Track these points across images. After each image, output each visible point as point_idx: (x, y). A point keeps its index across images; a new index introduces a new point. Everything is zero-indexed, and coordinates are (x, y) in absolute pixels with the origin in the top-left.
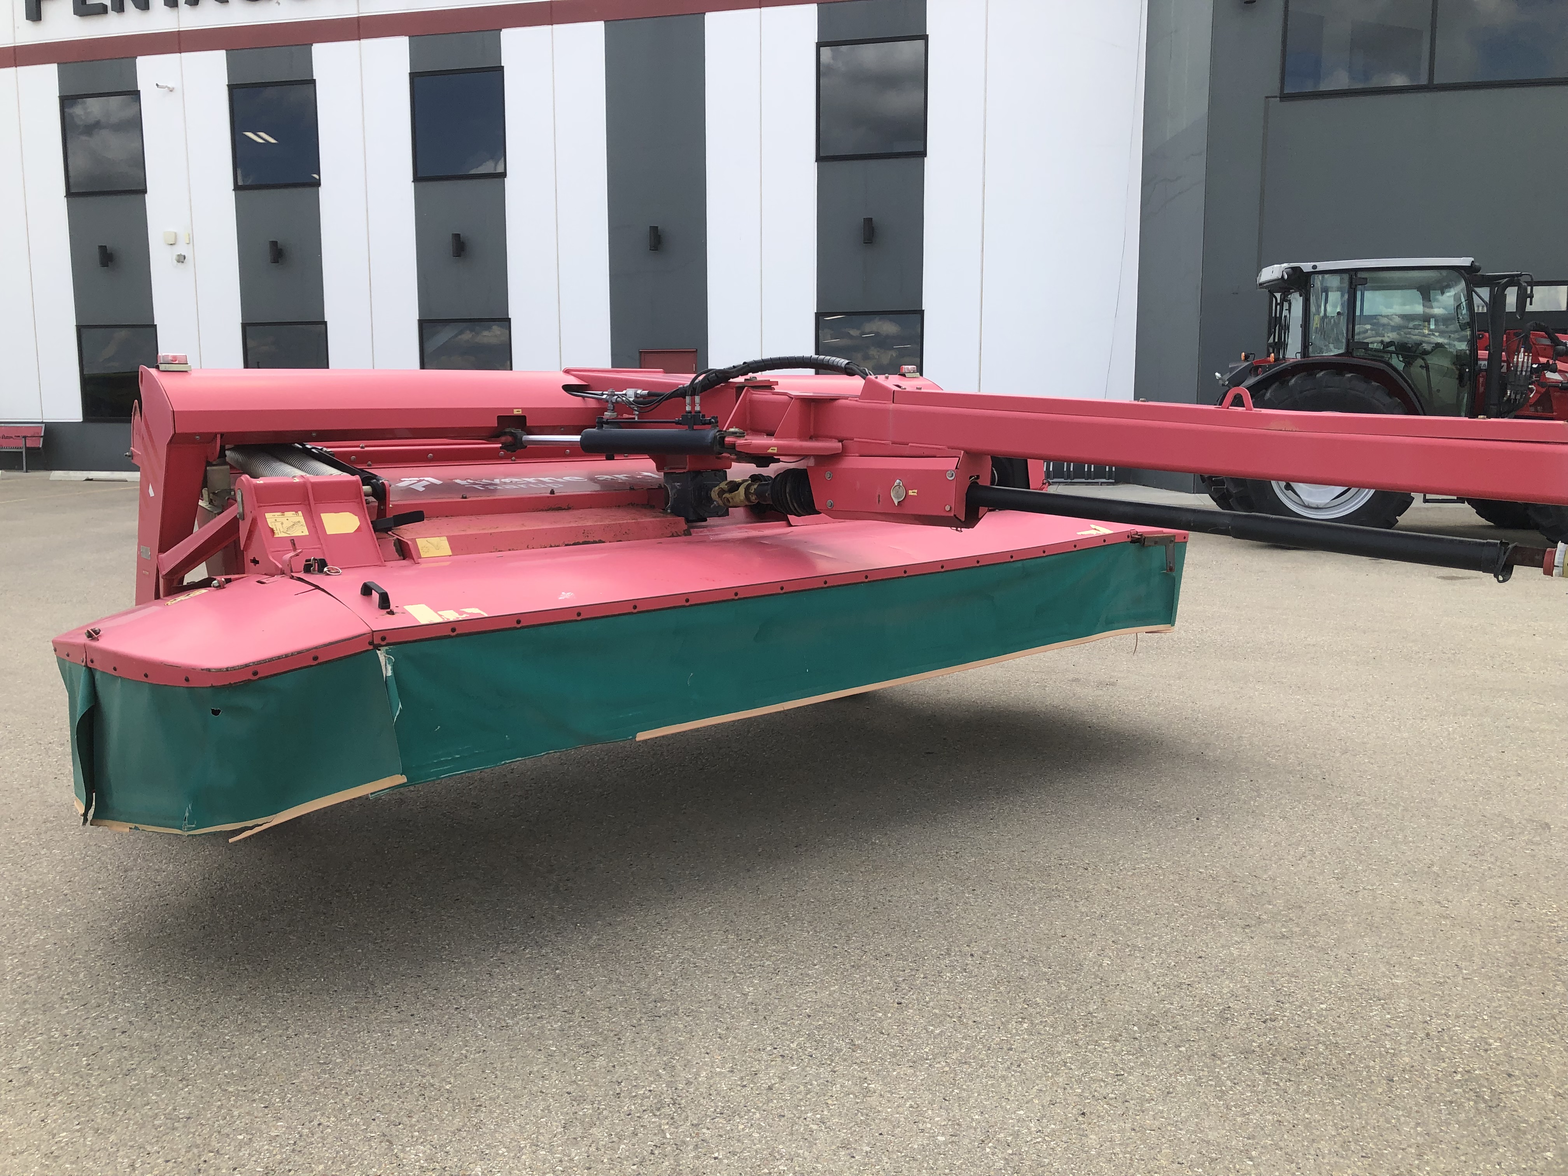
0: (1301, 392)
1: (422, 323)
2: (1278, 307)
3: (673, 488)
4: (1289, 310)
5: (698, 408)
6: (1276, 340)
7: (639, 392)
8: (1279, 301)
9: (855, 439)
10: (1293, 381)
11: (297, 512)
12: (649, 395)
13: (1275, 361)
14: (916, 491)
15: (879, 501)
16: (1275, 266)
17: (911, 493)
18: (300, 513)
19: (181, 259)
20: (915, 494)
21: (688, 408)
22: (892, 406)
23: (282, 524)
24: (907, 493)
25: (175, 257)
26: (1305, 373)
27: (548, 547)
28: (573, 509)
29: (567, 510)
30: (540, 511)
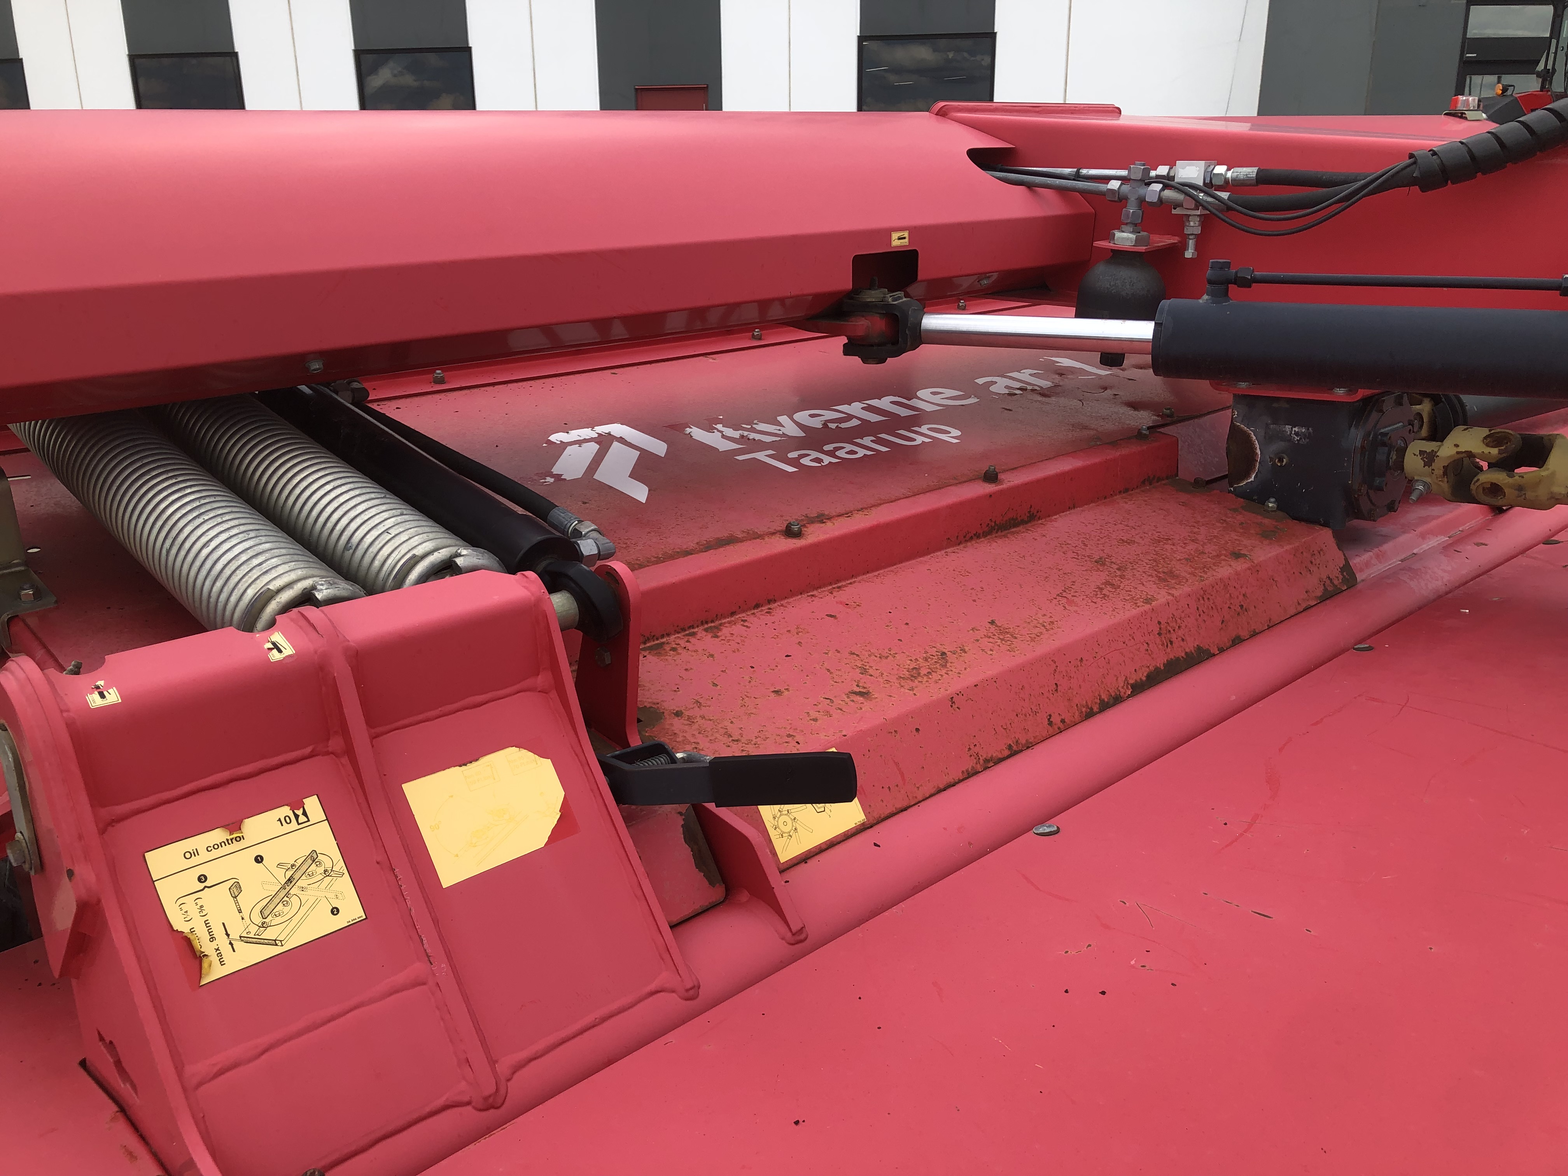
1: (359, 55)
3: (1268, 439)
7: (1220, 169)
11: (297, 805)
12: (1263, 179)
18: (312, 804)
23: (236, 889)
27: (1095, 709)
28: (1039, 519)
29: (1027, 523)
30: (971, 538)
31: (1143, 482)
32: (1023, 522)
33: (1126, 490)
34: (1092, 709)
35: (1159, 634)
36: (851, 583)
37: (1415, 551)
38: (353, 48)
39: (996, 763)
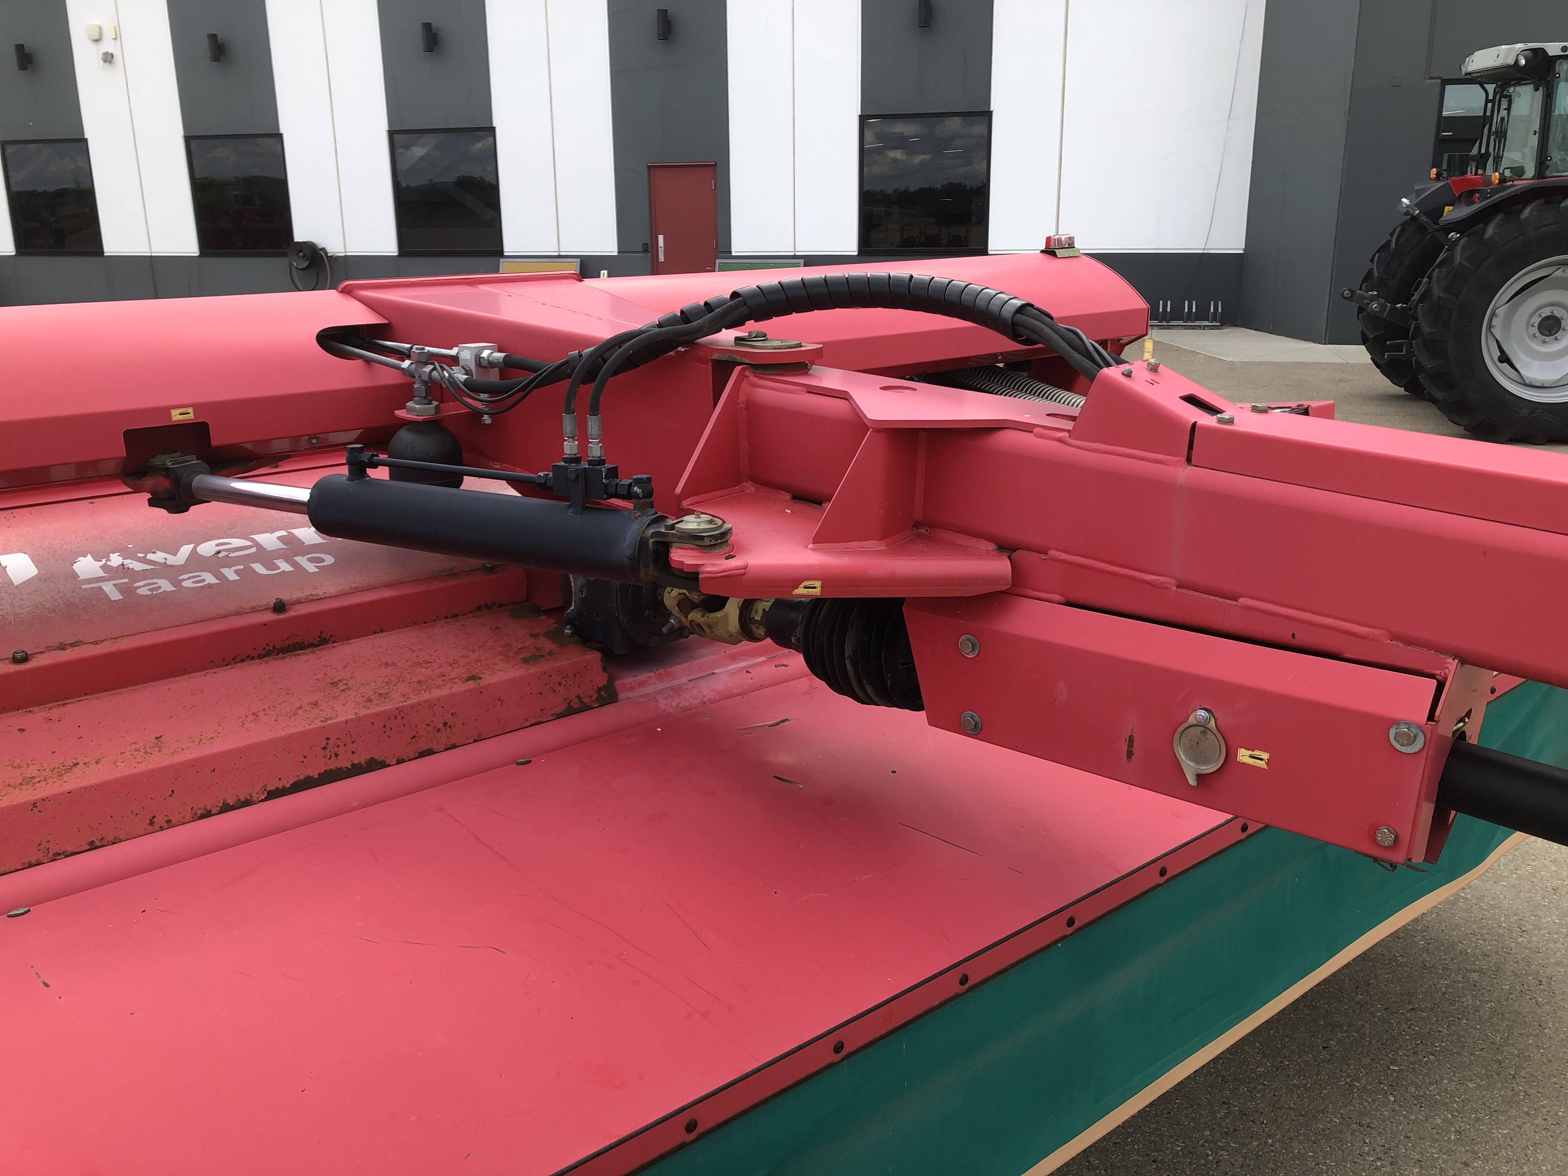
0: (1538, 228)
1: (392, 134)
2: (1490, 105)
4: (1508, 109)
5: (595, 450)
6: (1483, 151)
7: (486, 353)
8: (1491, 97)
9: (1053, 553)
10: (1527, 211)
12: (506, 364)
13: (1499, 183)
14: (1265, 756)
15: (1130, 754)
16: (1503, 47)
17: (1244, 756)
19: (108, 58)
20: (1262, 764)
21: (570, 447)
22: (1184, 474)
24: (1230, 755)
25: (100, 56)
26: (1542, 201)
27: (214, 811)
28: (334, 642)
29: (317, 646)
30: (243, 660)
31: (479, 608)
32: (311, 645)
33: (455, 616)
34: (210, 810)
35: (324, 748)
36: (79, 701)
37: (715, 671)
38: (387, 128)
39: (66, 857)
